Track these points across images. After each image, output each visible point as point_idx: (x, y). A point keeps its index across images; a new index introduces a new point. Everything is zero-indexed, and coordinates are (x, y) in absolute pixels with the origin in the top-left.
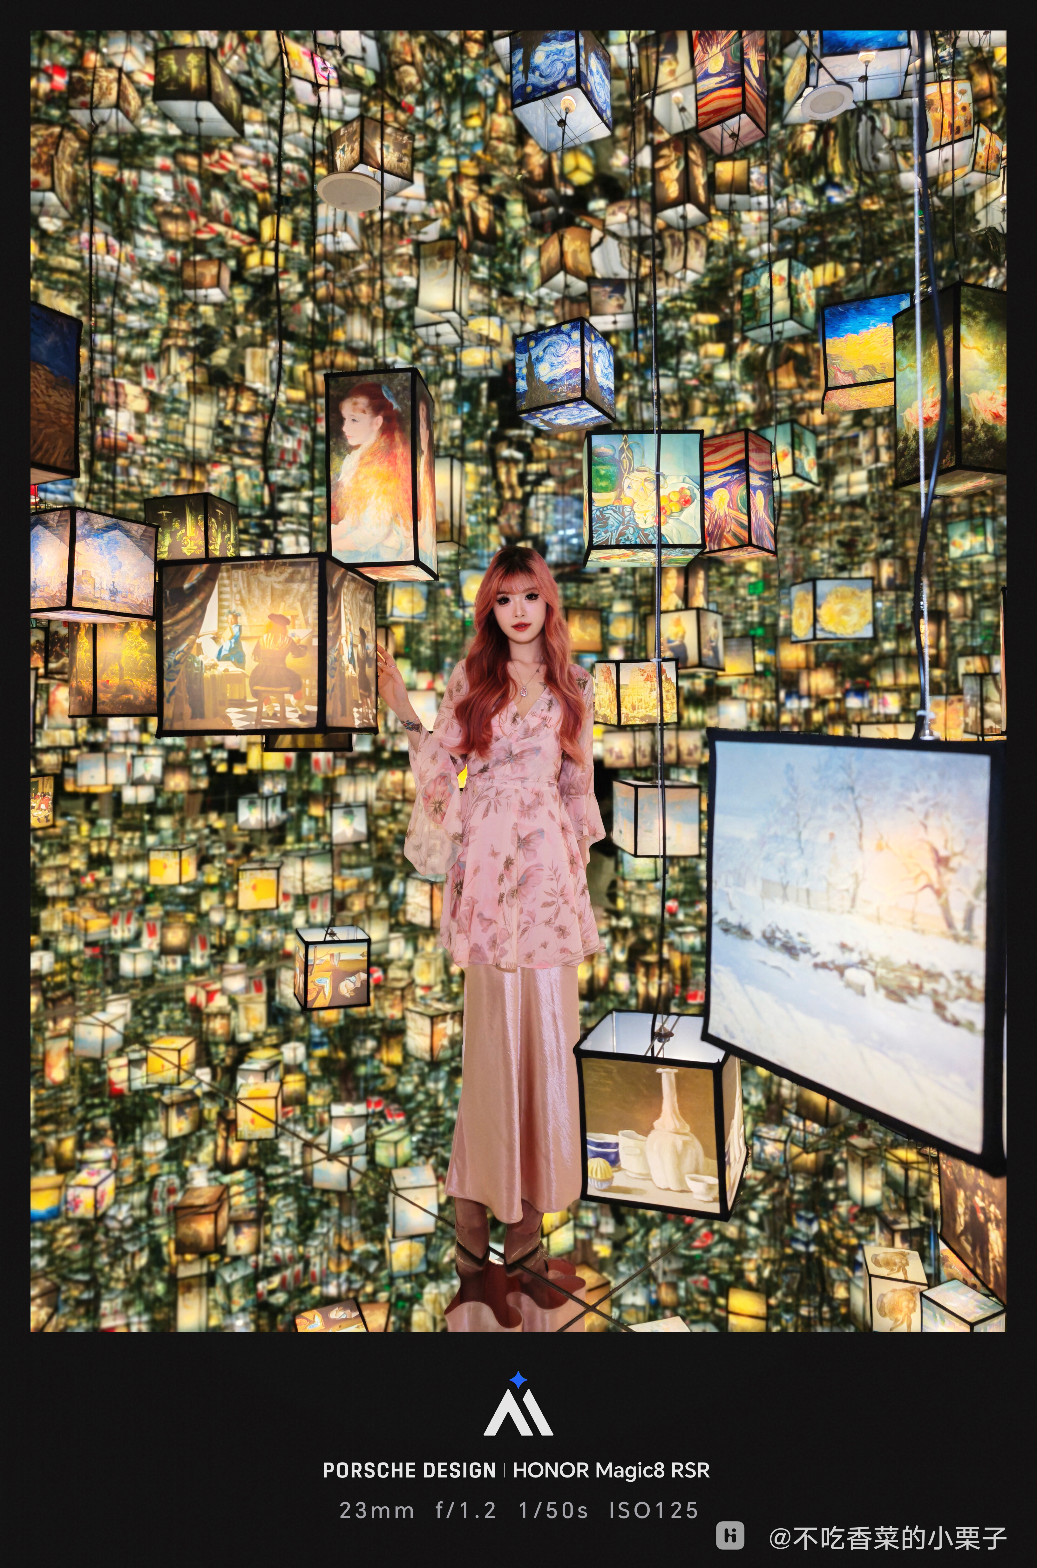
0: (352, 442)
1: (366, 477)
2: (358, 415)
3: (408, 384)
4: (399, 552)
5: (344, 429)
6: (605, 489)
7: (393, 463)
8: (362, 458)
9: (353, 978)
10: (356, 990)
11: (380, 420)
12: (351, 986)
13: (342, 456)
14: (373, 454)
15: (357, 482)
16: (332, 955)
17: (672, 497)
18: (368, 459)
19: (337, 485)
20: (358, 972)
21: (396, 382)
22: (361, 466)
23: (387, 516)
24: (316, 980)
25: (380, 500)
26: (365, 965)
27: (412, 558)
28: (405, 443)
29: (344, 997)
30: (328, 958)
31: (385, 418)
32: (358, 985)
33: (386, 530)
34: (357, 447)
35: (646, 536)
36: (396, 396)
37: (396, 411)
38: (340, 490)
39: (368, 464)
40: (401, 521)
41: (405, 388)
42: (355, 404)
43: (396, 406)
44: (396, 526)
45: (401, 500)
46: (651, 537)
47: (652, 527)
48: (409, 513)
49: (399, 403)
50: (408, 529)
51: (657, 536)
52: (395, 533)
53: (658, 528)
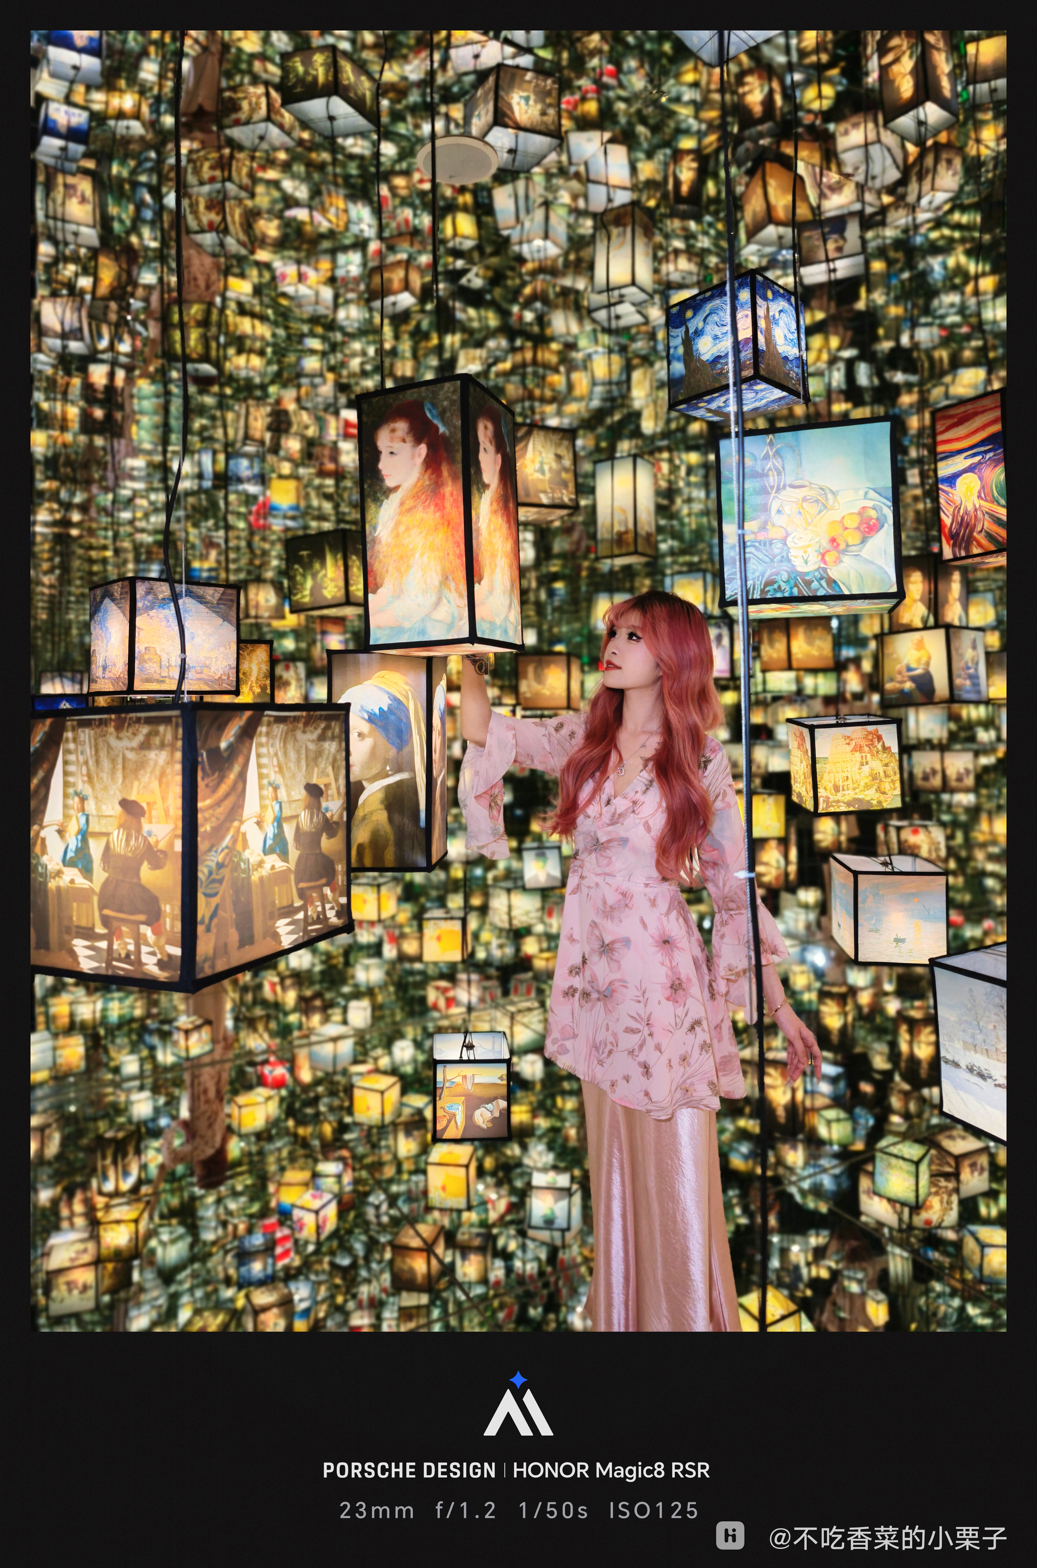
0: (389, 483)
1: (408, 529)
2: (397, 446)
3: (456, 397)
4: (450, 626)
5: (381, 466)
7: (440, 507)
8: (402, 504)
9: (490, 1106)
10: (494, 1120)
11: (423, 449)
12: (488, 1116)
13: (378, 502)
14: (416, 497)
15: (398, 536)
16: (465, 1077)
17: (847, 523)
18: (409, 503)
19: (374, 541)
20: (495, 1098)
21: (441, 395)
22: (401, 513)
23: (435, 579)
24: (446, 1106)
25: (425, 559)
26: (504, 1091)
27: (466, 634)
28: (454, 478)
29: (479, 1127)
30: (459, 1080)
31: (430, 447)
32: (497, 1114)
33: (434, 599)
34: (396, 488)
35: (808, 583)
37: (443, 435)
38: (378, 547)
39: (410, 510)
40: (452, 585)
41: (453, 403)
42: (393, 431)
43: (442, 429)
44: (446, 592)
45: (451, 557)
46: (815, 585)
47: (818, 570)
48: (461, 574)
49: (445, 423)
50: (461, 595)
51: (823, 583)
52: (445, 601)
53: (825, 570)
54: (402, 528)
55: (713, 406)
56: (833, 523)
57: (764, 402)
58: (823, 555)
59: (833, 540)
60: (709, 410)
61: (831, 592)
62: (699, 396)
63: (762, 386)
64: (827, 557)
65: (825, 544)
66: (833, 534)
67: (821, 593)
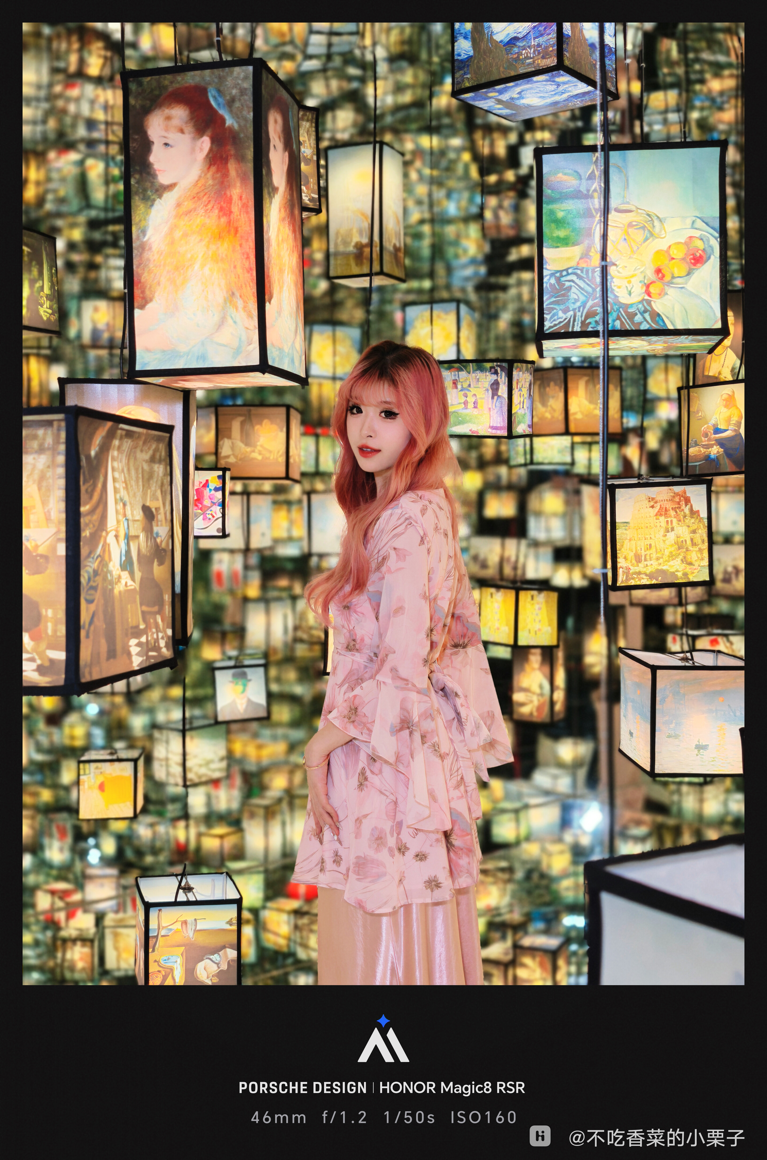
0: (163, 179)
1: (185, 235)
2: (174, 137)
3: (248, 85)
4: (237, 351)
5: (152, 159)
6: (565, 242)
7: (226, 211)
8: (179, 205)
9: (216, 957)
10: (221, 973)
11: (206, 143)
12: (214, 969)
13: (149, 201)
14: (196, 198)
15: (172, 243)
16: (185, 922)
17: (674, 253)
18: (188, 205)
19: (143, 247)
20: (224, 947)
21: (229, 82)
22: (178, 216)
23: (219, 295)
24: (162, 960)
25: (207, 271)
26: (233, 938)
27: (255, 361)
28: (243, 179)
30: (178, 926)
31: (213, 140)
32: (224, 967)
33: (217, 318)
34: (170, 187)
35: (631, 316)
36: (230, 103)
37: (231, 129)
38: (147, 255)
39: (188, 212)
40: (240, 303)
41: (243, 92)
42: (168, 118)
43: (229, 121)
44: (231, 310)
45: (239, 270)
46: (638, 318)
47: (641, 302)
48: (251, 290)
49: (235, 116)
50: (250, 316)
51: (647, 316)
52: (230, 321)
53: (649, 303)
54: (178, 234)
55: (505, 97)
56: (659, 252)
57: (565, 96)
58: (648, 286)
59: (658, 271)
60: (499, 102)
61: (655, 326)
62: (491, 84)
63: (565, 78)
64: (652, 289)
65: (651, 275)
66: (659, 264)
67: (644, 327)
